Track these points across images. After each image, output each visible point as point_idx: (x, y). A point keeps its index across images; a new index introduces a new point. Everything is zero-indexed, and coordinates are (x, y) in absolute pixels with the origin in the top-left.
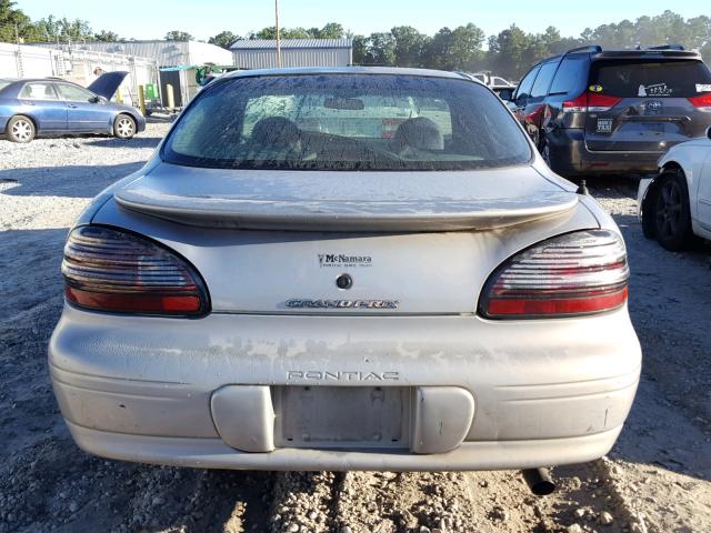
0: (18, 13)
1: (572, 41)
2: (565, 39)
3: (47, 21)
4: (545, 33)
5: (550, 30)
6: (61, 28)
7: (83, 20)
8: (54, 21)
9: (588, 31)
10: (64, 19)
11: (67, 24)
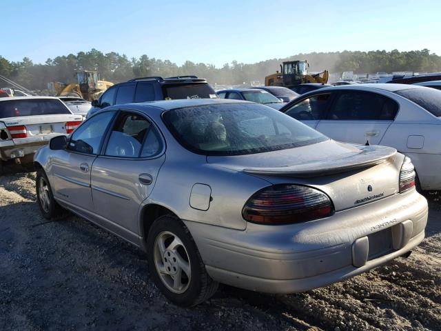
1: (41, 66)
2: (36, 65)
4: (23, 61)
5: (25, 59)
9: (49, 60)
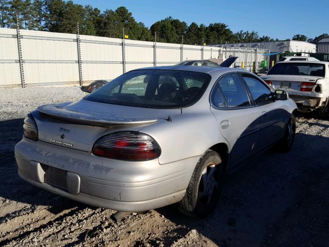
0: (228, 30)
3: (240, 33)
6: (245, 35)
7: (255, 32)
8: (243, 33)
10: (247, 32)
11: (248, 34)
